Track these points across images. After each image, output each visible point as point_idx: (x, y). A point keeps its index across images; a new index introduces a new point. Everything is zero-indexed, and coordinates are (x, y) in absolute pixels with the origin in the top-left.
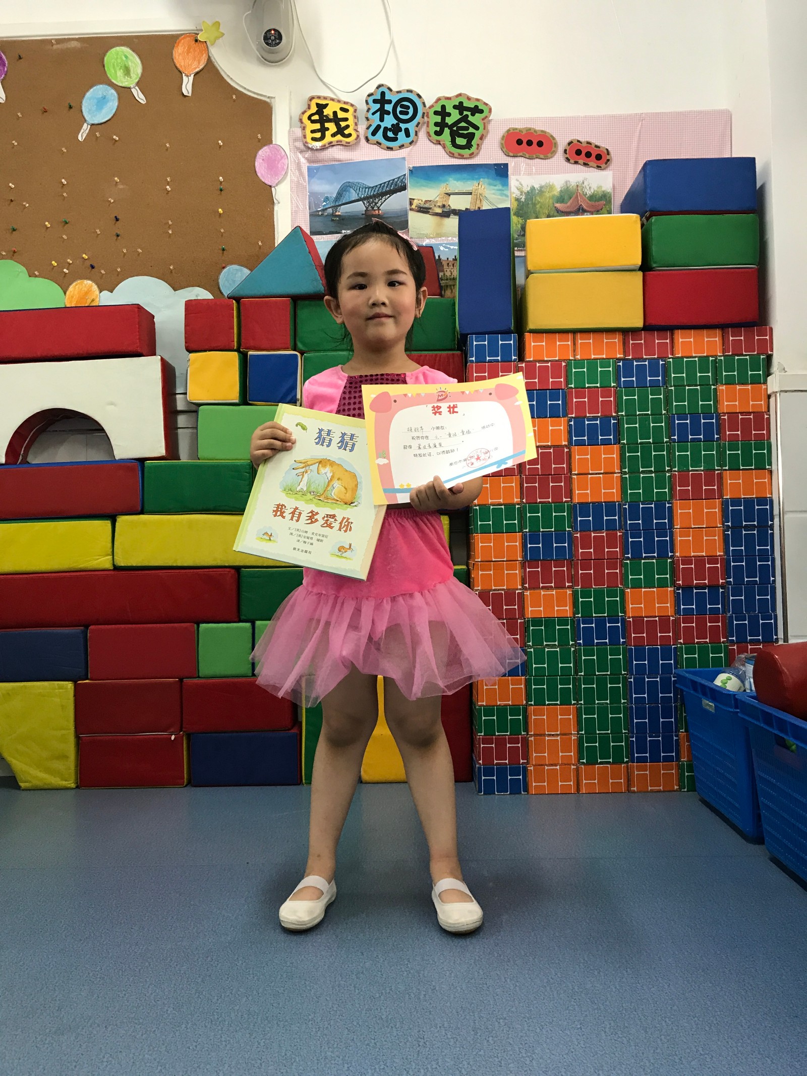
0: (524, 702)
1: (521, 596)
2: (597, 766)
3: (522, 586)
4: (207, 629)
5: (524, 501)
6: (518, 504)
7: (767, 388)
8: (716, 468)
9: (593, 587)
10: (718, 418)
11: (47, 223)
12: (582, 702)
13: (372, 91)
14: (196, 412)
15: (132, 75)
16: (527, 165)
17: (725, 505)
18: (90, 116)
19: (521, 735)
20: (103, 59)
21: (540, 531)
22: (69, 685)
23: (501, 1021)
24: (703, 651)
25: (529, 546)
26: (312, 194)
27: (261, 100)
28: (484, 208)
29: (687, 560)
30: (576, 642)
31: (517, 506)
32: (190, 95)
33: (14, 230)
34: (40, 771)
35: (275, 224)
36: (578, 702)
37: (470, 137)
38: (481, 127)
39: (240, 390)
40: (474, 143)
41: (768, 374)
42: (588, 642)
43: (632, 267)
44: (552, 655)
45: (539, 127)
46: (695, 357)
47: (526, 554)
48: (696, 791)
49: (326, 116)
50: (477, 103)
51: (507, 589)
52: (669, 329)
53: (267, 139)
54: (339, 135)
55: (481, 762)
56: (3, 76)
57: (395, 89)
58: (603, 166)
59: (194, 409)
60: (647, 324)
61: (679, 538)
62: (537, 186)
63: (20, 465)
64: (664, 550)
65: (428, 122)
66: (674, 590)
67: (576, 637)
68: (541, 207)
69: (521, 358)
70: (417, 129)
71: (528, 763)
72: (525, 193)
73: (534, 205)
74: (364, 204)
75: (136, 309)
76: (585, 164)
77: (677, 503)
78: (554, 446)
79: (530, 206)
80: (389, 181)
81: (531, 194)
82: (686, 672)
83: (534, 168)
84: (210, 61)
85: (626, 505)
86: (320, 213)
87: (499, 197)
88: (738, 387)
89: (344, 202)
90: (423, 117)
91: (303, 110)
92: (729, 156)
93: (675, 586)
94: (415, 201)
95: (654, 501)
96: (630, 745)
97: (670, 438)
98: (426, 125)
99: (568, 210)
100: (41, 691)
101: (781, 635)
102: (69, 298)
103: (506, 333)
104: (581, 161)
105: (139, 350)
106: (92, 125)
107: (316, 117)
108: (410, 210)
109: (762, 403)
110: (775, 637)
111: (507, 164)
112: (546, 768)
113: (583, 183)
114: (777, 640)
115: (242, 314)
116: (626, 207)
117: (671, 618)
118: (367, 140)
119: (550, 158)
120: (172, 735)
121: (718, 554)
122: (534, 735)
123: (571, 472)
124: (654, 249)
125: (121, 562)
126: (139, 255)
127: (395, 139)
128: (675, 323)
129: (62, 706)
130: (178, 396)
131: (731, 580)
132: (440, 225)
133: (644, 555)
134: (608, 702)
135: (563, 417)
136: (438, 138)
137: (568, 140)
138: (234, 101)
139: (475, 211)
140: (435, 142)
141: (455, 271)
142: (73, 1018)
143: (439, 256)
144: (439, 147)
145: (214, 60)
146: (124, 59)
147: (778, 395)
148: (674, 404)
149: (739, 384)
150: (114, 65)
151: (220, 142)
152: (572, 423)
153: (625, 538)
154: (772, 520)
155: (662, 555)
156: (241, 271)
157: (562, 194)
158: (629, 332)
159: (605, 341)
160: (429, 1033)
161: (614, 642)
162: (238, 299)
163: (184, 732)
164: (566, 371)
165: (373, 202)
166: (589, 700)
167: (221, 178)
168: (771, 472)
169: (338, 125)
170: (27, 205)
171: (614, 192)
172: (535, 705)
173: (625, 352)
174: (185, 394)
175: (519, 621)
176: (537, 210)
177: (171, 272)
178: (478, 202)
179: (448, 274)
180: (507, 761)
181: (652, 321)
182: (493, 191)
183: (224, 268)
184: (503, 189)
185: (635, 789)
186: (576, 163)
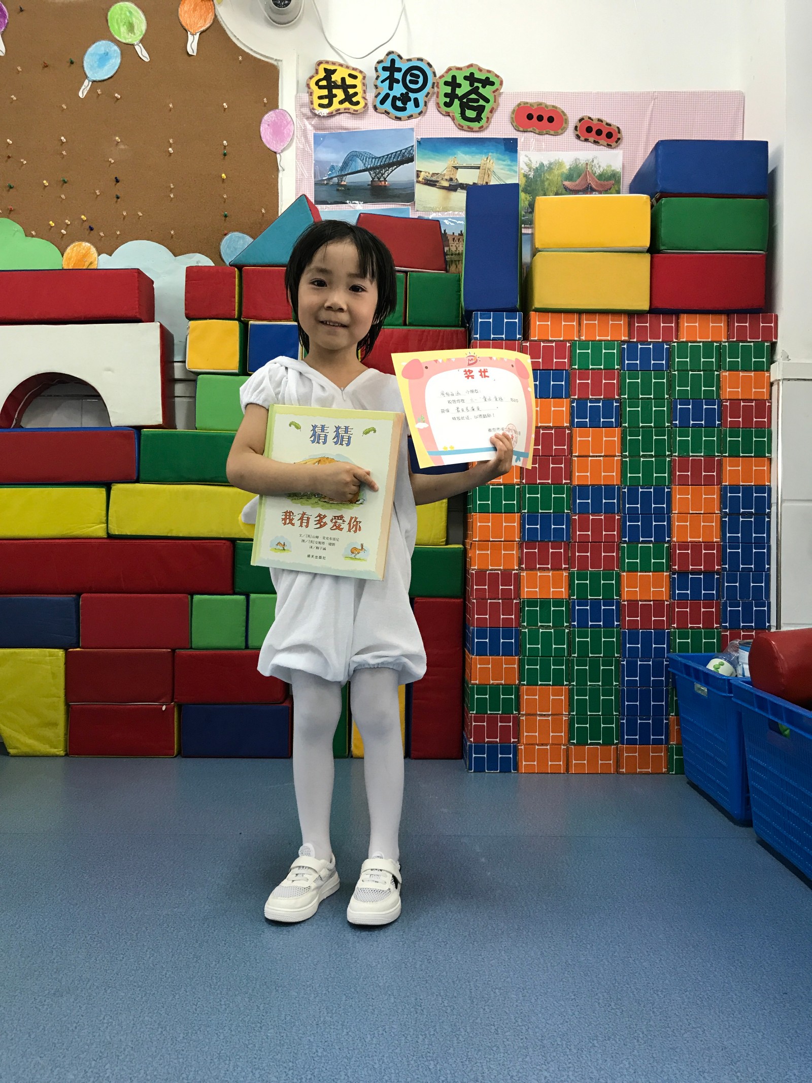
0: (517, 682)
1: (517, 576)
2: (587, 747)
3: (519, 567)
4: (200, 601)
5: (524, 481)
6: (518, 485)
7: (770, 376)
8: (716, 454)
9: (590, 569)
10: (720, 405)
11: (45, 182)
12: (574, 683)
13: (382, 58)
14: (195, 381)
15: (135, 31)
16: (537, 140)
17: (723, 491)
18: (91, 73)
19: (513, 714)
20: (107, 14)
21: (538, 512)
22: (60, 653)
23: (497, 990)
24: (696, 636)
25: (527, 526)
26: (318, 163)
27: (267, 63)
28: (492, 183)
29: (684, 545)
30: (570, 624)
31: (516, 487)
32: (195, 54)
33: (11, 187)
34: (30, 738)
35: (279, 191)
36: (570, 683)
37: (481, 109)
38: (492, 101)
39: (240, 361)
40: (484, 115)
41: (772, 362)
42: (583, 624)
43: (639, 249)
44: (547, 636)
45: (550, 102)
46: (700, 342)
47: (524, 535)
48: (684, 774)
49: (334, 82)
50: (489, 75)
51: (505, 570)
52: (674, 313)
53: (273, 104)
54: (347, 103)
55: (472, 739)
56: (3, 28)
57: (405, 57)
58: (614, 144)
59: (192, 378)
60: (653, 307)
61: (677, 524)
62: (546, 163)
63: (13, 430)
64: (662, 534)
65: (438, 92)
66: (670, 575)
67: (570, 619)
68: (549, 184)
69: (526, 337)
70: (426, 99)
71: (519, 742)
72: (534, 169)
73: (543, 182)
74: (370, 174)
75: (136, 274)
76: (596, 142)
77: (676, 488)
78: (556, 428)
79: (539, 183)
80: (396, 152)
81: (540, 171)
82: (678, 656)
83: (543, 144)
84: (216, 20)
85: (625, 489)
86: (325, 182)
87: (508, 172)
88: (741, 374)
89: (349, 172)
90: (433, 88)
91: (311, 75)
92: (741, 139)
93: (670, 571)
94: (422, 173)
95: (653, 485)
96: (620, 726)
97: (670, 421)
98: (435, 95)
99: (577, 188)
100: (32, 658)
101: (773, 622)
102: (66, 260)
103: (512, 311)
104: (592, 139)
105: (138, 316)
106: (94, 82)
107: (324, 83)
108: (418, 182)
109: (765, 390)
110: (767, 624)
111: (516, 139)
112: (537, 747)
113: (593, 161)
114: (770, 626)
115: (244, 282)
116: (636, 187)
117: (666, 603)
118: (375, 108)
119: (560, 135)
120: (163, 705)
121: (715, 540)
122: (526, 715)
123: (572, 453)
124: (663, 231)
125: (115, 531)
126: (139, 218)
127: (403, 109)
128: (680, 306)
129: (53, 674)
130: (176, 364)
131: (727, 566)
132: (446, 199)
133: (641, 539)
134: (600, 683)
135: (566, 398)
136: (448, 109)
137: (580, 117)
138: (240, 62)
139: (482, 186)
140: (444, 113)
141: (461, 246)
142: (71, 979)
143: (445, 231)
144: (448, 119)
145: (220, 20)
146: (128, 14)
147: (781, 383)
148: (677, 388)
149: (743, 370)
150: (117, 20)
151: (225, 104)
152: (575, 405)
153: (623, 522)
154: (770, 508)
155: (660, 540)
156: (243, 238)
157: (572, 172)
158: (635, 314)
159: (611, 322)
160: (426, 1001)
161: (608, 624)
162: (240, 267)
163: (175, 702)
164: (571, 351)
165: (379, 172)
166: (582, 681)
167: (225, 142)
168: (770, 460)
169: (346, 93)
170: (25, 162)
171: (623, 172)
172: (527, 685)
173: (630, 335)
174: (184, 362)
175: (515, 601)
176: (546, 187)
177: (172, 237)
178: (486, 177)
179: (453, 249)
180: (498, 740)
181: (659, 305)
182: (502, 167)
183: (226, 235)
184: (512, 164)
185: (624, 770)
186: (586, 140)
